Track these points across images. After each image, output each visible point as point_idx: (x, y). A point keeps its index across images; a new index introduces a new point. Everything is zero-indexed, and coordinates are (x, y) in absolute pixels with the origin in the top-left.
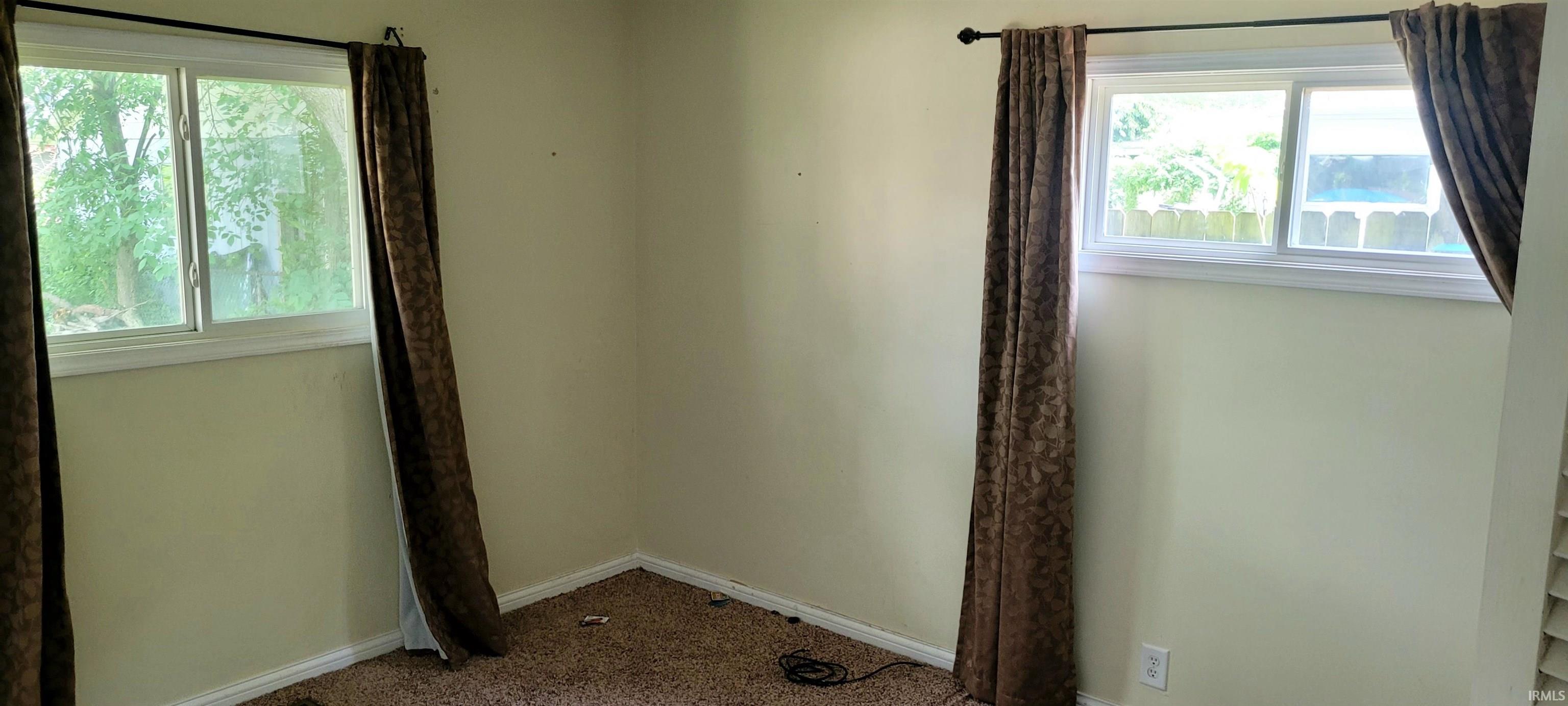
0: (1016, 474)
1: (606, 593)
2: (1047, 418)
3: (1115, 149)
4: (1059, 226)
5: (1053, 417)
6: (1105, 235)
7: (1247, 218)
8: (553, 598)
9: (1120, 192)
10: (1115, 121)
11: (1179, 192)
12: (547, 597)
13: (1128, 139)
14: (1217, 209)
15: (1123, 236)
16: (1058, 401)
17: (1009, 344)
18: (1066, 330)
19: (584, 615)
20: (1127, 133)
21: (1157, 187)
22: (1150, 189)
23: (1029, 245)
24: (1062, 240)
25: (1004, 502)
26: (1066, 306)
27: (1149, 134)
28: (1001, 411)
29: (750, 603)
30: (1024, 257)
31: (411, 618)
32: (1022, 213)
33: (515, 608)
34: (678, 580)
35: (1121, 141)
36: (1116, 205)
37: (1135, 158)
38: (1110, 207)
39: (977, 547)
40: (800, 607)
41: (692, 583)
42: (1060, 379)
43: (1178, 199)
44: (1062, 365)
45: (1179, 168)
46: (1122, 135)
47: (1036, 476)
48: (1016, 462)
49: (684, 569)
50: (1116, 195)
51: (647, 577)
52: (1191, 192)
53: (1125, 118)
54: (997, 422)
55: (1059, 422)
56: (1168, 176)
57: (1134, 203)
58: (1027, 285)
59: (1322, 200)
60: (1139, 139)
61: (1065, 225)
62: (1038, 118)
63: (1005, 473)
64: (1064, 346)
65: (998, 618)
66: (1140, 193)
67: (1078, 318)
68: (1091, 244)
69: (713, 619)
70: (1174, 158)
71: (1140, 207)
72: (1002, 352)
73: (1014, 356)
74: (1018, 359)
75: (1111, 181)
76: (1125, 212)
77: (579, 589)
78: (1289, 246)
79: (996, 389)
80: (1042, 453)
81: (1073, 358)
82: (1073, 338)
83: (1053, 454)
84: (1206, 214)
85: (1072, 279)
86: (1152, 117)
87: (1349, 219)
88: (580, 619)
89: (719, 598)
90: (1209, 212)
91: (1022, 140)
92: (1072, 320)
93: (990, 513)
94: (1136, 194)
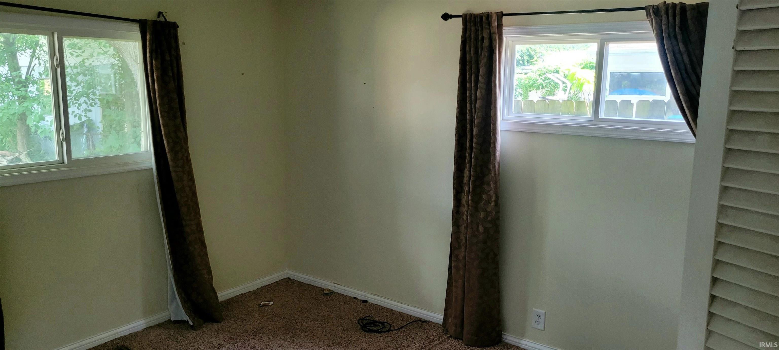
0: (472, 228)
1: (272, 290)
2: (486, 201)
3: (517, 70)
4: (491, 108)
5: (489, 200)
6: (513, 112)
7: (580, 103)
8: (245, 293)
9: (520, 91)
10: (517, 56)
11: (548, 90)
12: (242, 293)
13: (524, 65)
14: (566, 99)
15: (522, 113)
16: (492, 193)
17: (468, 166)
18: (495, 158)
19: (261, 301)
20: (523, 62)
21: (538, 88)
22: (534, 89)
23: (476, 118)
24: (492, 115)
25: (466, 242)
26: (495, 147)
27: (534, 63)
28: (464, 198)
29: (343, 294)
30: (474, 123)
31: (174, 305)
32: (473, 102)
33: (226, 299)
34: (307, 283)
35: (520, 66)
36: (518, 97)
37: (528, 74)
38: (516, 98)
39: (453, 264)
40: (367, 295)
41: (314, 285)
42: (492, 182)
43: (548, 94)
44: (493, 176)
45: (548, 79)
46: (521, 63)
47: (481, 229)
48: (472, 222)
49: (310, 278)
50: (518, 92)
51: (292, 282)
52: (554, 91)
53: (522, 55)
54: (462, 203)
55: (492, 203)
56: (543, 83)
57: (526, 96)
58: (476, 137)
59: (616, 94)
60: (529, 65)
61: (494, 108)
62: (480, 57)
63: (466, 228)
64: (494, 166)
65: (464, 298)
66: (529, 91)
67: (500, 152)
68: (506, 117)
69: (325, 302)
70: (546, 74)
71: (530, 98)
72: (464, 169)
73: (470, 171)
74: (472, 173)
75: (516, 86)
76: (523, 101)
77: (258, 289)
78: (599, 117)
79: (462, 187)
80: (484, 218)
81: (498, 172)
82: (498, 162)
83: (489, 219)
84: (561, 101)
85: (497, 133)
86: (535, 54)
87: (628, 103)
88: (259, 303)
89: (327, 292)
90: (563, 100)
91: (473, 67)
92: (498, 153)
93: (460, 247)
94: (528, 92)
